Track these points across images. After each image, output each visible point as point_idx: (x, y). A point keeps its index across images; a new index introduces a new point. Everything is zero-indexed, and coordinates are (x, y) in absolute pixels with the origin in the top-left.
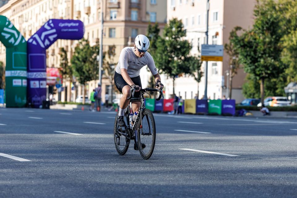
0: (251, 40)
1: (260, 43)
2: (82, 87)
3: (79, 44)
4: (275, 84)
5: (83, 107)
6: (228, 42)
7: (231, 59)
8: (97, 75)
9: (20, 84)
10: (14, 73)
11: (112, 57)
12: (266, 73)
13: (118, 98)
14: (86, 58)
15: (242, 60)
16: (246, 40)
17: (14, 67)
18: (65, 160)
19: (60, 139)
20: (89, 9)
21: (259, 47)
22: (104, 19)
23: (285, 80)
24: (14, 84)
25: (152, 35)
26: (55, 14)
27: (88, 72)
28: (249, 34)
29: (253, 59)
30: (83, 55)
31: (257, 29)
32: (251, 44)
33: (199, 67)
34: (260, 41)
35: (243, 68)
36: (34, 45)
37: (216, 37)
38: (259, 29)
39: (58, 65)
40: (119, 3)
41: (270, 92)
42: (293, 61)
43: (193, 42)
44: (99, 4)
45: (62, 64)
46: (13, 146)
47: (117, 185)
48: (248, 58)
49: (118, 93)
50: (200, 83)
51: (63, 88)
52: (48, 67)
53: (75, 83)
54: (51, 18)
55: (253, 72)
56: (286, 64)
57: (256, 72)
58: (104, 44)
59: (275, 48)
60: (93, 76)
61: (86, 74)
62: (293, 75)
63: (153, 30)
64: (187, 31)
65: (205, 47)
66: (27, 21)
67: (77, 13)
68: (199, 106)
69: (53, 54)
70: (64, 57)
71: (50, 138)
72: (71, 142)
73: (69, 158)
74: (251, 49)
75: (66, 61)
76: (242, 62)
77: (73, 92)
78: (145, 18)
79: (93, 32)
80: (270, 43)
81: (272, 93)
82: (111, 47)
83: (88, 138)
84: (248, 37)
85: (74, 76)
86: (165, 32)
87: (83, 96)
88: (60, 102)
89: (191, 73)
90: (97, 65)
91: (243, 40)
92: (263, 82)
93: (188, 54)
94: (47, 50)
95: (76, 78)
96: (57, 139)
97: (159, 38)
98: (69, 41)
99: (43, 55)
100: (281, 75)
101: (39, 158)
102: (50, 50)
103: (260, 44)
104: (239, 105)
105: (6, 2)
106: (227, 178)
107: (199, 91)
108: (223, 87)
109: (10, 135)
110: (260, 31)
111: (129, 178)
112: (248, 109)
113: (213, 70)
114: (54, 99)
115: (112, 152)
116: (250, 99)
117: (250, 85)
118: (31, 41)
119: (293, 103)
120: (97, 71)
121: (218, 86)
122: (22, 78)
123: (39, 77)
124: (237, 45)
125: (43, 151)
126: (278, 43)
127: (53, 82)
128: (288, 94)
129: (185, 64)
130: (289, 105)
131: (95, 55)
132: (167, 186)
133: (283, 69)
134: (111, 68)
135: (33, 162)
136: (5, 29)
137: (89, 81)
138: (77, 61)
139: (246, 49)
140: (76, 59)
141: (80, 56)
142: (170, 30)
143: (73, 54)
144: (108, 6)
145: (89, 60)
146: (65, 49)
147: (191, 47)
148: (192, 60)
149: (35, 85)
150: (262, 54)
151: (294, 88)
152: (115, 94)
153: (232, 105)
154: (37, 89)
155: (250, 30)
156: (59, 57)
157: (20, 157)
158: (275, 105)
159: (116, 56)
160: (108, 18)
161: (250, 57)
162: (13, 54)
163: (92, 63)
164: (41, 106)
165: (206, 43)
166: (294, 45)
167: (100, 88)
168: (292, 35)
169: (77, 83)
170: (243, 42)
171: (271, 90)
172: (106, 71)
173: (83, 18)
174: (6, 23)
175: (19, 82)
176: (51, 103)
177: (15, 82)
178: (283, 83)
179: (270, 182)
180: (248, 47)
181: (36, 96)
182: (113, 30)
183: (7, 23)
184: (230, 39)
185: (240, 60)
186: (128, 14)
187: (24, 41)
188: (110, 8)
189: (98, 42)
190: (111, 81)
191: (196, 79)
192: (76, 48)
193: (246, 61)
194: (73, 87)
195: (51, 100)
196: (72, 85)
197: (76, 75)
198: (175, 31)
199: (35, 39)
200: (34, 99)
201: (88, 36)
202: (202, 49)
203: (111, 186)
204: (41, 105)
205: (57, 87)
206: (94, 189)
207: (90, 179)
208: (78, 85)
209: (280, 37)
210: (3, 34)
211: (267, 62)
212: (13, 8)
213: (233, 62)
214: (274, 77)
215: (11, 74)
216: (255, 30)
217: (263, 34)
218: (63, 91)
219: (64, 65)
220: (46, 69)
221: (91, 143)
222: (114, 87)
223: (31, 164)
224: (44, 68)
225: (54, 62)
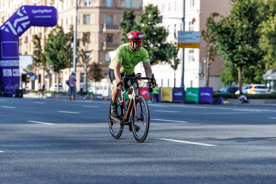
0: (229, 26)
1: (238, 29)
2: (56, 75)
3: (53, 31)
4: (253, 71)
5: (57, 96)
6: (205, 29)
7: (208, 45)
8: (72, 63)
11: (86, 44)
12: (244, 60)
13: (93, 87)
14: (60, 46)
15: (220, 46)
16: (224, 26)
18: (38, 152)
19: (33, 129)
21: (237, 34)
22: (79, 6)
23: (263, 67)
25: (128, 21)
27: (62, 59)
28: (227, 21)
29: (230, 46)
30: (57, 42)
31: (235, 15)
32: (228, 30)
33: (175, 54)
34: (238, 27)
35: (220, 55)
36: (6, 32)
37: (193, 24)
38: (237, 15)
39: (31, 53)
41: (248, 79)
42: (272, 47)
43: (170, 28)
45: (35, 52)
47: (92, 177)
48: (226, 45)
49: (93, 81)
50: (176, 71)
51: (37, 76)
52: (21, 55)
53: (49, 70)
54: (24, 4)
55: (230, 59)
56: (265, 50)
57: (234, 59)
58: (78, 31)
59: (253, 35)
60: (67, 64)
61: (60, 61)
62: (272, 62)
63: (128, 16)
64: (163, 17)
65: (182, 33)
68: (176, 94)
69: (26, 41)
70: (37, 44)
71: (23, 128)
72: (44, 132)
73: (43, 148)
74: (228, 36)
75: (39, 48)
76: (220, 49)
77: (47, 80)
78: (121, 4)
79: (67, 18)
80: (248, 29)
81: (250, 81)
82: (85, 33)
83: (63, 128)
84: (225, 23)
85: (47, 63)
86: (141, 19)
87: (57, 84)
88: (33, 90)
89: (167, 61)
90: (72, 53)
91: (220, 26)
92: (241, 69)
93: (165, 41)
94: (20, 38)
95: (50, 66)
96: (30, 129)
97: (134, 24)
98: (43, 28)
99: (16, 42)
100: (259, 62)
101: (12, 148)
102: (23, 37)
103: (237, 31)
104: (217, 93)
106: (204, 168)
107: (176, 78)
108: (200, 74)
110: (238, 17)
111: (103, 169)
112: (226, 97)
113: (190, 57)
114: (28, 88)
115: (87, 142)
116: (228, 86)
117: (228, 72)
119: (272, 90)
120: (71, 59)
121: (195, 73)
123: (12, 65)
124: (215, 31)
125: (16, 142)
126: (255, 29)
128: (267, 82)
129: (161, 51)
130: (267, 93)
131: (69, 42)
132: (142, 177)
133: (262, 55)
134: (85, 56)
135: (6, 154)
137: (63, 69)
138: (50, 49)
139: (224, 35)
140: (49, 46)
141: (53, 44)
142: (146, 16)
143: (47, 41)
145: (63, 47)
146: (38, 36)
147: (168, 34)
148: (168, 47)
149: (8, 73)
150: (240, 41)
151: (273, 75)
152: (89, 82)
153: (209, 92)
154: (10, 77)
155: (228, 16)
156: (32, 44)
158: (254, 93)
159: (90, 43)
160: (82, 5)
161: (228, 44)
163: (66, 50)
164: (14, 95)
165: (182, 30)
166: (272, 31)
168: (270, 21)
169: (51, 71)
170: (221, 29)
171: (249, 77)
172: (81, 59)
173: (57, 5)
176: (24, 92)
178: (261, 70)
179: (248, 172)
180: (225, 33)
181: (9, 84)
182: (87, 17)
184: (207, 25)
185: (217, 46)
189: (72, 29)
190: (86, 69)
191: (172, 66)
192: (49, 36)
193: (224, 48)
194: (47, 75)
195: (25, 89)
196: (46, 74)
197: (50, 63)
198: (151, 18)
199: (7, 26)
200: (7, 87)
201: (62, 23)
202: (178, 36)
203: (85, 177)
204: (14, 93)
205: (30, 75)
206: (68, 181)
207: (64, 170)
208: (52, 73)
209: (258, 23)
211: (245, 49)
213: (210, 49)
214: (253, 64)
216: (232, 16)
217: (241, 20)
218: (36, 79)
219: (37, 53)
220: (19, 56)
221: (65, 133)
222: (89, 75)
223: (4, 155)
224: (16, 56)
225: (27, 50)
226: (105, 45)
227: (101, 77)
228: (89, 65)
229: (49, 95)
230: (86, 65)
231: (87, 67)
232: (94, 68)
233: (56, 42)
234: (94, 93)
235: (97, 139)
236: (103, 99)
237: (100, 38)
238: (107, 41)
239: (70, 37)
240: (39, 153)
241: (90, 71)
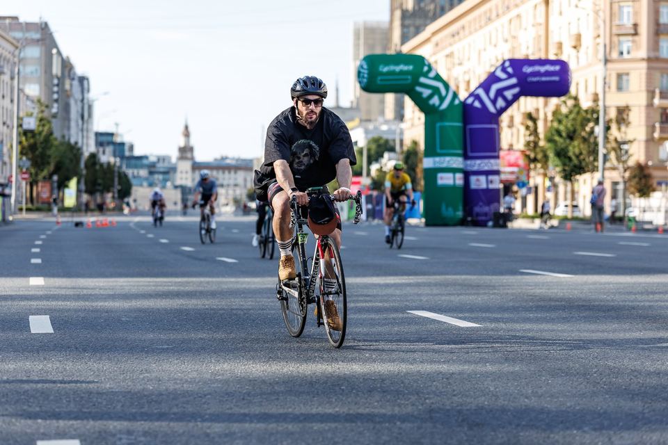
2: (566, 186)
3: (560, 105)
5: (569, 224)
8: (596, 164)
9: (450, 182)
10: (439, 162)
11: (623, 128)
13: (635, 207)
14: (575, 131)
17: (439, 151)
19: (531, 286)
20: (579, 37)
22: (608, 58)
24: (440, 182)
26: (513, 49)
27: (577, 157)
30: (569, 125)
36: (477, 108)
39: (520, 145)
40: (635, 26)
44: (598, 27)
45: (528, 144)
46: (444, 300)
47: (649, 374)
49: (635, 197)
51: (531, 188)
52: (502, 149)
53: (554, 178)
54: (507, 57)
58: (607, 104)
60: (587, 165)
61: (574, 158)
66: (460, 64)
67: (556, 46)
69: (511, 125)
70: (532, 129)
71: (512, 282)
72: (553, 291)
73: (552, 320)
75: (535, 137)
77: (550, 195)
79: (586, 81)
82: (621, 108)
83: (586, 283)
85: (550, 164)
87: (569, 202)
88: (524, 214)
90: (596, 144)
94: (500, 119)
95: (554, 169)
96: (527, 285)
98: (541, 100)
101: (497, 320)
102: (505, 117)
105: (422, 28)
109: (438, 277)
115: (633, 308)
118: (470, 101)
120: (595, 155)
122: (454, 171)
123: (486, 168)
125: (502, 309)
127: (512, 177)
131: (591, 124)
134: (622, 150)
135: (485, 329)
136: (422, 80)
137: (580, 174)
138: (557, 138)
140: (554, 132)
141: (562, 128)
143: (549, 124)
144: (615, 31)
145: (580, 134)
146: (534, 115)
149: (479, 183)
152: (629, 198)
154: (483, 190)
156: (522, 129)
157: (460, 318)
159: (631, 126)
160: (615, 55)
162: (438, 125)
163: (585, 140)
164: (490, 223)
167: (600, 187)
169: (558, 179)
172: (613, 156)
173: (567, 55)
174: (423, 68)
175: (448, 178)
177: (442, 178)
181: (481, 204)
182: (625, 78)
183: (426, 69)
186: (654, 45)
187: (457, 102)
188: (619, 35)
189: (596, 100)
190: (622, 174)
192: (555, 113)
194: (549, 187)
196: (548, 183)
197: (556, 163)
199: (478, 97)
201: (577, 89)
203: (636, 373)
204: (490, 220)
205: (518, 185)
206: (604, 380)
207: (596, 360)
208: (559, 183)
210: (418, 89)
212: (435, 39)
215: (435, 162)
218: (530, 193)
219: (532, 145)
220: (499, 152)
221: (591, 292)
222: (627, 185)
223: (482, 332)
224: (495, 151)
225: (512, 140)
226: (658, 130)
227: (651, 189)
228: (628, 168)
229: (555, 222)
230: (624, 167)
231: (625, 171)
232: (637, 172)
233: (567, 125)
234: (637, 219)
235: (652, 304)
236: (656, 230)
237: (648, 117)
238: (662, 122)
239: (592, 115)
240: (546, 328)
241: (630, 179)
